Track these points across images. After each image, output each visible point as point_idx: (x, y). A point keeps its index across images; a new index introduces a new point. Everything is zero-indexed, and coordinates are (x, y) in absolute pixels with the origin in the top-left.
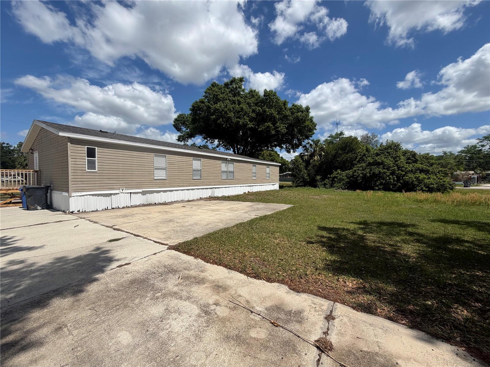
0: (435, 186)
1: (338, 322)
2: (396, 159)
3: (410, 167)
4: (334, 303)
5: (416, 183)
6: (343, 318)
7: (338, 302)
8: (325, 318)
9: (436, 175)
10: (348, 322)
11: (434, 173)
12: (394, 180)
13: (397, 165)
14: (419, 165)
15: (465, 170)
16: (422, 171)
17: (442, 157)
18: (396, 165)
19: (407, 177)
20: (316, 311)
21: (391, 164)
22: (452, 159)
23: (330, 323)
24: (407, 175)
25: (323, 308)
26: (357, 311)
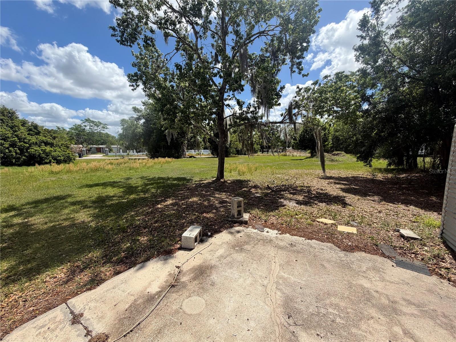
0: (62, 158)
1: (88, 313)
2: (14, 129)
3: (33, 139)
4: (66, 304)
5: (43, 155)
6: (89, 306)
7: (69, 299)
8: (73, 324)
9: (60, 148)
10: (97, 303)
11: (58, 146)
12: (16, 153)
13: (17, 136)
14: (41, 138)
15: (76, 144)
16: (46, 144)
17: (57, 131)
18: (15, 135)
19: (33, 150)
20: (53, 330)
21: (8, 134)
22: (65, 134)
23: (82, 322)
24: (32, 147)
25: (58, 319)
26: (95, 288)
